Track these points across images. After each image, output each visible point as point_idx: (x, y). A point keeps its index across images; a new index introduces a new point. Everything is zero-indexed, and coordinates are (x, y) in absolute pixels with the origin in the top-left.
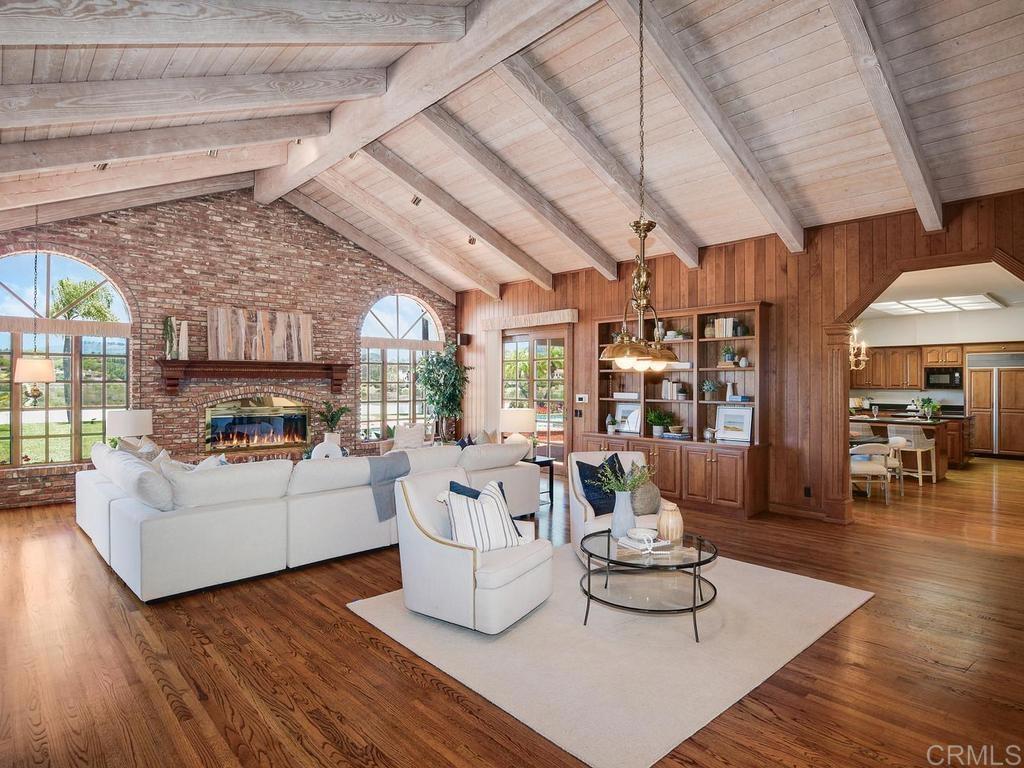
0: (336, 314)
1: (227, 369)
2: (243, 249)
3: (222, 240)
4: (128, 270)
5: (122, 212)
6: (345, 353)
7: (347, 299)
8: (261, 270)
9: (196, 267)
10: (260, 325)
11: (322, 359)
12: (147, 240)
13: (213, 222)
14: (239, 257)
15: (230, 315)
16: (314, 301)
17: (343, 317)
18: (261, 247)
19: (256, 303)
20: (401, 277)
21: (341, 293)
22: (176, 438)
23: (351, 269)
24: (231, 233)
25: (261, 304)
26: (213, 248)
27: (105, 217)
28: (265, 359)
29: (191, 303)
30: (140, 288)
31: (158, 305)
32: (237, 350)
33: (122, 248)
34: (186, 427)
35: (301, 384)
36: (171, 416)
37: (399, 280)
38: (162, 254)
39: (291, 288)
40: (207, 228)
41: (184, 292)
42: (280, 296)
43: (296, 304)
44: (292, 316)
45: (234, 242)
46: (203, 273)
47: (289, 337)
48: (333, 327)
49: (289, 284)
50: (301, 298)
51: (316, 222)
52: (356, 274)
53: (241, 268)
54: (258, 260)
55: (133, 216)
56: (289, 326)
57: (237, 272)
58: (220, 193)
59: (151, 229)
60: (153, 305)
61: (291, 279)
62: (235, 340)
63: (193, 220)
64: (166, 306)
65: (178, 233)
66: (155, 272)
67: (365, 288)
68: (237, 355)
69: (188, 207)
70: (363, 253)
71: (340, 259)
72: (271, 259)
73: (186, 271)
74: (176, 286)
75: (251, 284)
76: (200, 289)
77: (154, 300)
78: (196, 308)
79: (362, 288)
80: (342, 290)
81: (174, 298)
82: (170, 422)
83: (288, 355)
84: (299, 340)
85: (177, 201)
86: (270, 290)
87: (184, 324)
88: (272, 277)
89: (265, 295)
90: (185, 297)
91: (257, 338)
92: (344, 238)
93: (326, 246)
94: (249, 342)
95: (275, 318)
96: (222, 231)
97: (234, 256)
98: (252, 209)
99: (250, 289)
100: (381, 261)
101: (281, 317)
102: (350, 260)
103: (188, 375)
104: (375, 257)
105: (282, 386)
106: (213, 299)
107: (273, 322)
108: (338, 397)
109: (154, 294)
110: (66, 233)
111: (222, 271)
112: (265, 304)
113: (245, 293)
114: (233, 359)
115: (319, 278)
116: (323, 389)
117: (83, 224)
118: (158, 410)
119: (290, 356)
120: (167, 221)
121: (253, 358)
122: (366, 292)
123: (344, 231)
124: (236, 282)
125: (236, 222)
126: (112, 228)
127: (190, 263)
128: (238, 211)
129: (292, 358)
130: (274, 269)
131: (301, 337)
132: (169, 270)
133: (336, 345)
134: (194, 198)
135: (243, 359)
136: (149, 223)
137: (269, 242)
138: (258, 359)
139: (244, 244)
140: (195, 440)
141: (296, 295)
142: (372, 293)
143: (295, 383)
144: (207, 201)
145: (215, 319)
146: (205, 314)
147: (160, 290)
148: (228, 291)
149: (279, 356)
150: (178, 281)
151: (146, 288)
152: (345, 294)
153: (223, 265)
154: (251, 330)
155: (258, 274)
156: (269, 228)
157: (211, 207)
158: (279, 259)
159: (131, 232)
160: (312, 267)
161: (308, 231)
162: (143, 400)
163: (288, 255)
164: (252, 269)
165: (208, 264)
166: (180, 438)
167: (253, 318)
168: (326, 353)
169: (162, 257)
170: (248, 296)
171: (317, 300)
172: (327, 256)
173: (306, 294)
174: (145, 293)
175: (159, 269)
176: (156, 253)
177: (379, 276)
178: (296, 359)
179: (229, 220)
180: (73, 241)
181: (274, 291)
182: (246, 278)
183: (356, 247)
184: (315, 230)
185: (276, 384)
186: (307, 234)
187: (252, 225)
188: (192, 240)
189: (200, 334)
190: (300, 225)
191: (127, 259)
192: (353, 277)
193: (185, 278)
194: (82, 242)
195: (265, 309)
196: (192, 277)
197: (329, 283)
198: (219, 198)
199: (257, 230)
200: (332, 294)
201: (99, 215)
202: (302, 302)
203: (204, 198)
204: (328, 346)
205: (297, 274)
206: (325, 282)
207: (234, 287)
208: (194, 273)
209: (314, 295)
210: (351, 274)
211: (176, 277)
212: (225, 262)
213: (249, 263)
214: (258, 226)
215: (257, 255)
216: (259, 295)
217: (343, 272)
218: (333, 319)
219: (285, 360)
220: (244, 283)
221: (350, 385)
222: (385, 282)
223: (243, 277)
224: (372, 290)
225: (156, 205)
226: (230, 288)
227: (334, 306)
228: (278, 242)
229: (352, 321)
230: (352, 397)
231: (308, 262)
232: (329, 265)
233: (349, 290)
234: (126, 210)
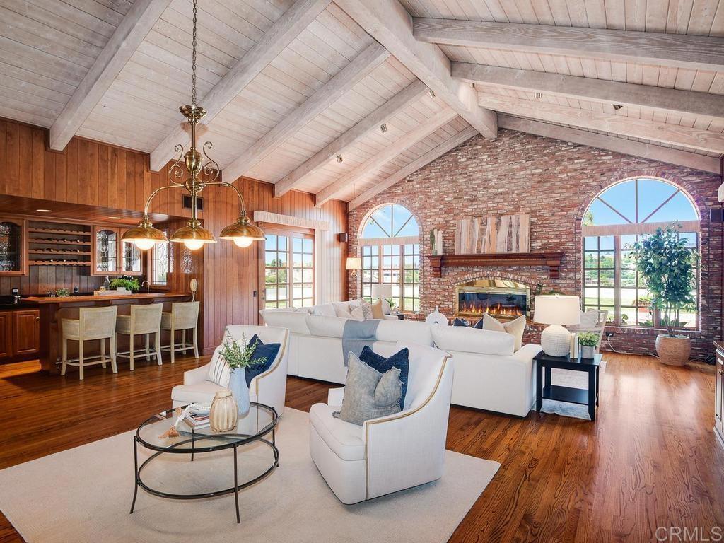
0: (555, 210)
1: (467, 261)
2: (479, 175)
3: (466, 173)
4: (418, 205)
5: (415, 173)
6: (565, 243)
7: (567, 195)
8: (492, 187)
9: (451, 195)
10: (489, 228)
11: (542, 249)
12: (426, 185)
13: (460, 163)
14: (477, 182)
15: (469, 223)
16: (533, 202)
17: (563, 211)
18: (492, 170)
19: (489, 212)
20: (631, 160)
21: (560, 191)
23: (570, 167)
24: (472, 166)
25: (492, 212)
26: (461, 181)
27: (408, 178)
28: (491, 252)
29: (449, 219)
30: (423, 214)
31: (432, 223)
32: (472, 247)
33: (415, 193)
34: (446, 297)
35: (524, 271)
36: (438, 290)
37: (628, 164)
38: (434, 192)
39: (514, 196)
40: (457, 168)
41: (445, 213)
42: (506, 204)
43: (519, 207)
44: (513, 217)
45: (473, 172)
46: (455, 198)
47: (510, 234)
48: (552, 222)
49: (513, 193)
50: (523, 202)
51: (536, 137)
52: (576, 170)
53: (478, 189)
54: (489, 180)
55: (420, 174)
56: (511, 226)
57: (476, 193)
58: (465, 142)
59: (428, 179)
60: (430, 224)
61: (514, 189)
62: (471, 240)
63: (449, 166)
64: (436, 223)
65: (442, 177)
66: (430, 204)
67: (586, 181)
68: (472, 250)
69: (447, 158)
70: (583, 150)
71: (559, 162)
72: (499, 177)
73: (446, 199)
74: (441, 210)
75: (485, 199)
76: (453, 209)
77: (430, 220)
78: (451, 222)
79: (582, 181)
80: (560, 188)
81: (440, 217)
82: (438, 293)
83: (508, 248)
84: (517, 236)
85: (441, 157)
86: (499, 200)
87: (440, 232)
88: (500, 190)
89: (494, 205)
90: (446, 215)
91: (486, 237)
92: (563, 142)
93: (545, 155)
94: (480, 240)
95: (500, 221)
96: (466, 167)
97: (474, 182)
98: (485, 146)
99: (484, 202)
100: (603, 150)
101: (504, 220)
102: (570, 159)
103: (446, 265)
104: (597, 149)
105: (508, 272)
106: (461, 214)
107: (498, 224)
108: (557, 281)
109: (430, 216)
110: (393, 192)
111: (466, 194)
112: (496, 212)
113: (482, 206)
114: (469, 253)
115: (539, 182)
116: (543, 274)
117: (399, 186)
118: (432, 286)
119: (509, 248)
120: (436, 171)
121: (482, 252)
122: (587, 185)
123: (561, 135)
124: (475, 200)
125: (475, 158)
126: (411, 183)
127: (447, 194)
128: (476, 150)
129: (511, 250)
130: (501, 184)
131: (520, 233)
132: (437, 201)
133: (556, 236)
134: (450, 151)
135: (475, 252)
136: (427, 175)
137: (497, 165)
138: (486, 252)
139: (480, 171)
140: (451, 306)
141: (520, 200)
142: (595, 184)
143: (517, 270)
144: (456, 151)
145: (460, 226)
146: (454, 225)
147: (433, 214)
148: (470, 207)
149: (501, 249)
150: (442, 206)
151: (426, 214)
152: (564, 191)
153: (467, 190)
154: (482, 232)
155: (490, 191)
156: (497, 155)
157: (460, 154)
158: (505, 175)
159: (418, 183)
160: (533, 175)
161: (529, 146)
162: (425, 280)
163: (512, 170)
164: (485, 188)
165: (458, 191)
166: (444, 304)
167: (484, 224)
168: (545, 244)
169: (434, 194)
170: (483, 208)
171: (537, 201)
172: (546, 162)
173: (527, 198)
174: (426, 217)
175: (432, 201)
176: (431, 192)
177: (603, 166)
178: (514, 251)
179: (470, 158)
180: (396, 196)
181: (502, 200)
182: (481, 196)
183: (575, 145)
184: (534, 144)
185: (504, 271)
186: (528, 149)
187: (486, 156)
188: (449, 179)
189: (450, 237)
190: (522, 144)
191: (418, 199)
192: (573, 174)
193: (445, 204)
194: (399, 195)
195: (494, 215)
196: (449, 202)
197: (549, 184)
198: (464, 146)
199: (489, 159)
200: (551, 193)
201: (405, 179)
202: (522, 205)
203: (455, 150)
204: (547, 238)
205: (520, 184)
206: (544, 184)
207: (474, 203)
208: (450, 199)
209: (534, 198)
210: (570, 172)
211: (441, 204)
212: (468, 188)
213: (484, 184)
214: (489, 156)
215: (489, 177)
216: (490, 205)
217: (562, 172)
218: (553, 214)
219: (505, 251)
220: (481, 199)
221: (570, 271)
222: (609, 170)
223: (479, 196)
224: (594, 181)
225: (430, 163)
226: (472, 205)
227: (553, 203)
228: (505, 163)
229: (572, 213)
230: (573, 282)
231: (529, 172)
232: (547, 169)
233: (568, 186)
234: (417, 171)
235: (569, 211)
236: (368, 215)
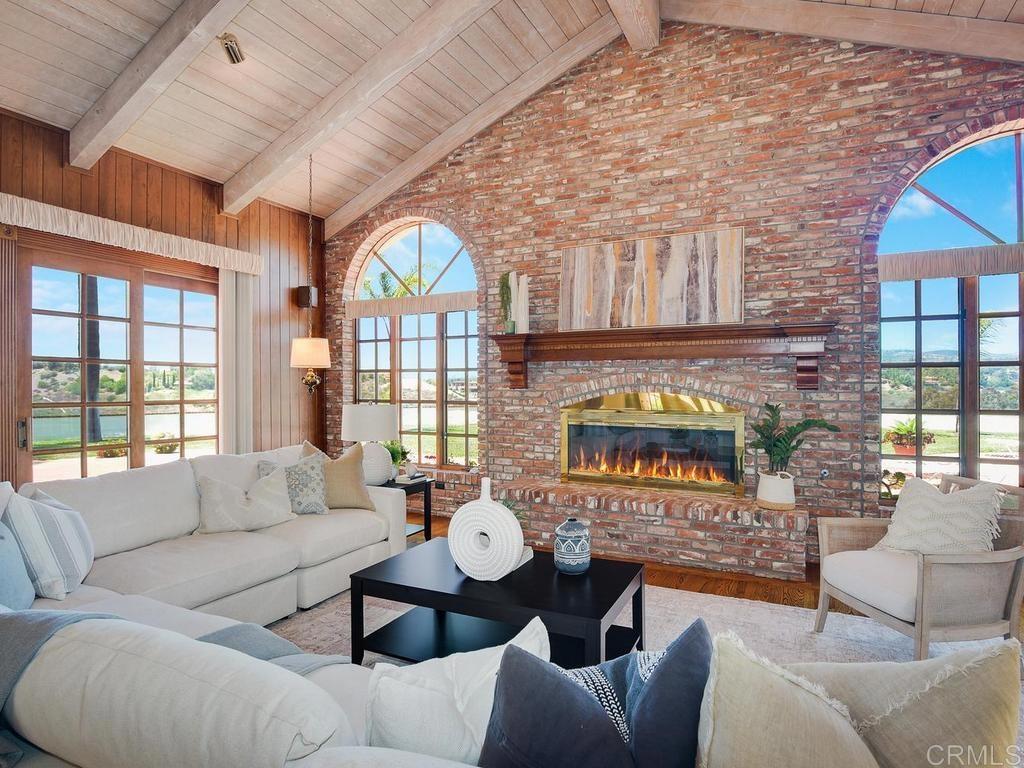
0: (809, 216)
1: (586, 346)
2: (617, 140)
3: (585, 137)
4: (473, 219)
5: (467, 145)
6: (834, 298)
7: (838, 175)
8: (646, 167)
9: (549, 191)
10: (640, 264)
11: (774, 314)
13: (572, 113)
14: (610, 156)
15: (593, 255)
16: (752, 198)
17: (827, 216)
18: (646, 126)
19: (641, 228)
20: (1014, 76)
21: (820, 166)
22: (527, 450)
23: (846, 104)
24: (599, 120)
25: (648, 227)
26: (573, 155)
27: (451, 158)
28: (646, 324)
29: (545, 247)
30: (486, 240)
31: (505, 260)
32: (599, 311)
33: (468, 191)
34: (539, 435)
35: (726, 370)
36: (521, 417)
37: (1006, 86)
38: (510, 186)
39: (703, 184)
40: (563, 126)
41: (537, 234)
42: (682, 205)
43: (714, 211)
44: (701, 236)
45: (602, 133)
46: (559, 198)
47: (693, 279)
48: (800, 245)
49: (699, 177)
50: (724, 199)
51: (756, 35)
52: (861, 111)
53: (613, 173)
54: (642, 150)
55: (478, 145)
56: (695, 258)
57: (607, 182)
58: (580, 64)
59: (497, 156)
60: (500, 261)
61: (702, 167)
62: (597, 295)
63: (545, 122)
64: (514, 259)
65: (527, 149)
66: (502, 215)
67: (890, 137)
68: (599, 320)
69: (540, 103)
70: (879, 57)
71: (816, 93)
72: (665, 141)
73: (538, 202)
74: (526, 227)
75: (631, 196)
76: (553, 224)
77: (500, 253)
78: (550, 255)
79: (880, 139)
81: (524, 245)
82: (520, 426)
83: (689, 312)
84: (712, 282)
85: (526, 103)
86: (664, 198)
87: (524, 279)
88: (668, 173)
89: (653, 210)
90: (536, 240)
91: (634, 289)
92: (827, 42)
93: (781, 78)
94: (620, 297)
95: (668, 246)
96: (584, 123)
97: (603, 157)
98: (629, 68)
99: (630, 204)
100: (937, 56)
101: (679, 245)
102: (845, 85)
103: (538, 356)
104: (920, 54)
105: (689, 373)
106: (574, 236)
107: (663, 255)
108: (814, 396)
109: (501, 245)
110: (418, 193)
111: (586, 187)
112: (656, 226)
113: (621, 215)
114: (593, 328)
115: (765, 147)
116: (779, 378)
117: (432, 176)
118: (507, 408)
119: (692, 314)
120: (514, 136)
121: (625, 324)
122: (892, 146)
123: (821, 25)
124: (605, 200)
125: (605, 99)
126: (458, 169)
127: (540, 188)
128: (609, 79)
129: (697, 317)
130: (671, 158)
131: (718, 275)
132: (517, 206)
133: (811, 281)
134: (547, 88)
135: (607, 326)
136: (495, 148)
137: (659, 112)
138: (634, 325)
139: (618, 130)
140: (550, 457)
141: (716, 193)
142: (913, 144)
143: (711, 369)
144: (563, 84)
145: (571, 264)
146: (558, 261)
147: (507, 237)
148: (595, 217)
149: (671, 316)
150: (528, 219)
151: (492, 239)
152: (832, 165)
153: (588, 177)
154: (624, 276)
155: (642, 176)
156: (660, 87)
157: (570, 92)
158: (679, 136)
159: (475, 168)
160: (748, 130)
161: (738, 61)
162: (490, 394)
163: (697, 123)
164: (631, 169)
165: (565, 182)
166: (533, 451)
167: (629, 255)
168: (782, 303)
169: (509, 190)
170: (625, 219)
171: (760, 195)
172: (783, 96)
173: (736, 189)
174: (492, 245)
175: (505, 208)
176: (502, 186)
177: (935, 96)
178: (704, 320)
179: (595, 101)
180: (424, 200)
181: (672, 198)
182: (620, 189)
183: (861, 47)
185: (678, 370)
186: (736, 68)
187: (632, 93)
188: (543, 153)
189: (546, 291)
190: (722, 55)
191: (473, 204)
192: (855, 121)
193: (537, 213)
194: (432, 197)
195: (652, 233)
196: (546, 208)
197: (790, 152)
198: (580, 72)
199: (639, 99)
200: (799, 172)
201: (445, 159)
202: (727, 207)
203: (559, 83)
204: (788, 287)
205: (716, 154)
206: (779, 151)
207: (604, 207)
208: (547, 201)
209: (752, 186)
210: (846, 117)
211: (526, 213)
212: (590, 171)
213: (628, 161)
214: (641, 92)
215: (641, 143)
216: (643, 211)
217: (826, 118)
218: (802, 227)
219: (682, 322)
220: (620, 197)
221: (846, 370)
222: (953, 106)
223: (617, 188)
224: (913, 135)
225: (500, 120)
226: (598, 211)
227: (802, 200)
228: (679, 105)
229: (854, 222)
230: (856, 397)
231: (739, 124)
232: (787, 114)
233: (842, 153)
234: (471, 141)
235: (844, 215)
236: (365, 247)
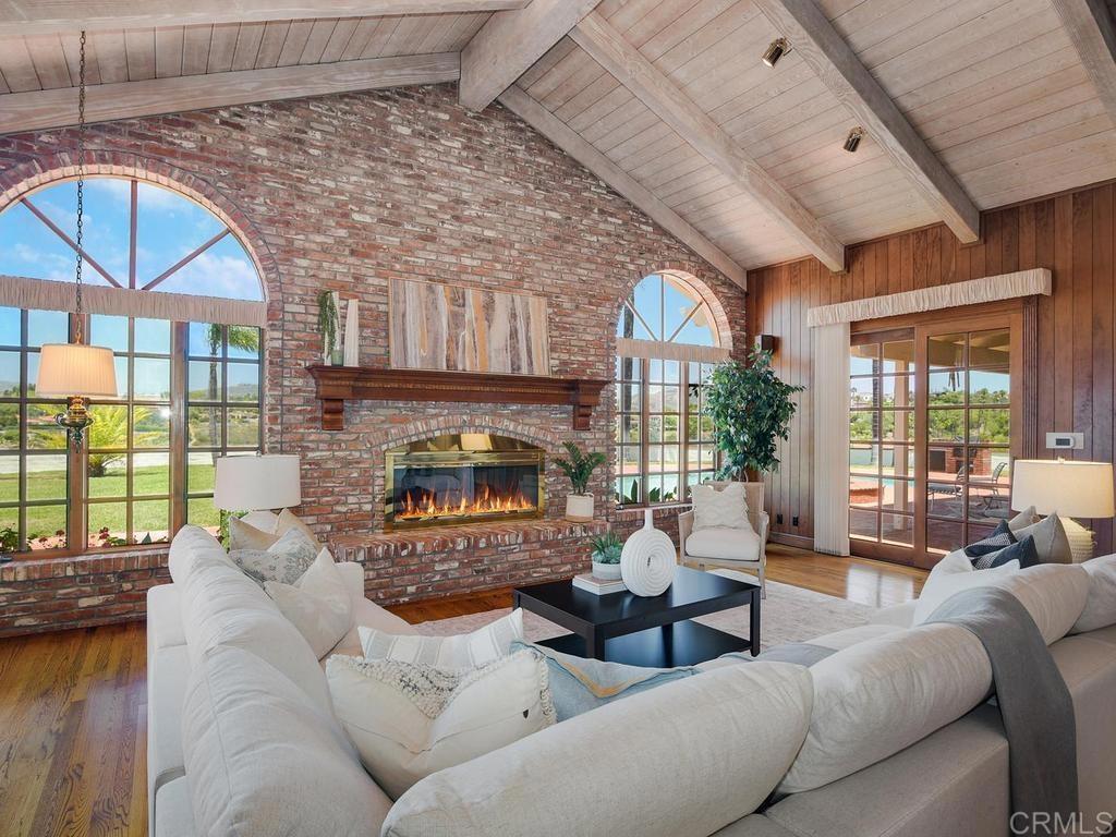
0: (581, 300)
1: (419, 386)
2: (443, 183)
3: (411, 167)
4: (263, 209)
5: (253, 109)
6: (594, 364)
7: (597, 275)
8: (469, 220)
9: (372, 209)
10: (470, 313)
11: (561, 372)
12: (294, 158)
13: (397, 135)
14: (437, 197)
15: (424, 293)
16: (548, 276)
17: (590, 303)
18: (470, 182)
19: (464, 277)
20: (672, 243)
21: (588, 265)
22: (337, 503)
23: (602, 226)
24: (425, 156)
25: (471, 277)
26: (397, 180)
27: (225, 114)
28: (478, 370)
29: (363, 271)
30: (282, 242)
31: (311, 273)
32: (434, 352)
33: (253, 170)
34: (354, 484)
35: (529, 414)
36: (330, 465)
37: (669, 248)
38: (318, 185)
39: (514, 253)
40: (387, 144)
41: (353, 253)
42: (499, 266)
43: (522, 279)
44: (518, 299)
45: (430, 171)
46: (381, 220)
47: (514, 334)
48: (576, 321)
49: (512, 246)
50: (530, 271)
51: (552, 146)
52: (609, 234)
53: (440, 215)
54: (465, 203)
55: (272, 117)
56: (514, 316)
57: (433, 222)
58: (408, 88)
59: (300, 142)
60: (302, 272)
61: (514, 237)
62: (432, 335)
63: (366, 130)
64: (324, 275)
65: (342, 151)
66: (304, 216)
67: (622, 258)
68: (435, 359)
69: (359, 107)
70: (618, 201)
71: (587, 210)
72: (486, 203)
73: (356, 217)
74: (340, 241)
75: (456, 244)
76: (377, 247)
77: (304, 262)
78: (370, 281)
79: (617, 258)
80: (588, 260)
81: (336, 261)
82: (328, 474)
83: (512, 363)
84: (528, 339)
85: (342, 96)
86: (484, 255)
87: (353, 304)
88: (489, 233)
89: (475, 263)
90: (351, 260)
91: (466, 335)
92: (592, 175)
93: (567, 188)
94: (453, 340)
95: (492, 301)
96: (410, 152)
97: (430, 195)
98: (457, 118)
99: (454, 251)
100: (644, 215)
101: (501, 299)
102: (602, 212)
103: (359, 394)
104: (636, 209)
105: (501, 415)
106: (398, 266)
107: (489, 307)
108: (584, 435)
109: (304, 253)
110: (159, 139)
111: (411, 219)
112: (477, 278)
114: (429, 368)
115: (557, 238)
116: (561, 421)
117: (188, 125)
118: (310, 455)
119: (515, 366)
120: (326, 128)
121: (460, 367)
122: (623, 265)
123: (591, 162)
124: (432, 239)
125: (432, 138)
126: (236, 134)
127: (361, 203)
128: (435, 119)
129: (519, 368)
130: (489, 220)
131: (532, 334)
132: (328, 213)
133: (581, 349)
134: (368, 93)
135: (443, 367)
136: (297, 130)
137: (481, 174)
138: (468, 369)
139: (444, 175)
140: (368, 507)
141: (523, 265)
142: (631, 267)
143: (519, 413)
144: (386, 98)
145: (402, 299)
146: (384, 291)
147: (314, 246)
148: (421, 254)
149: (499, 366)
150: (342, 233)
151: (290, 242)
152: (593, 267)
153: (413, 209)
154: (456, 320)
155: (466, 227)
156: (482, 152)
157: (394, 110)
158: (497, 203)
159: (268, 143)
160: (546, 219)
161: (540, 160)
162: (287, 437)
163: (509, 197)
164: (456, 218)
165: (389, 205)
166: (345, 503)
167: (458, 300)
168: (566, 363)
169: (317, 190)
170: (450, 264)
171: (553, 275)
172: (567, 203)
173: (537, 264)
174: (290, 252)
175: (311, 210)
176: (307, 183)
177: (642, 240)
178: (524, 372)
179: (421, 134)
180: (172, 154)
181: (490, 256)
182: (447, 233)
183: (610, 190)
184: (551, 159)
185: (494, 413)
186: (539, 165)
187: (457, 144)
188: (365, 165)
189: (376, 324)
190: (528, 149)
191: (262, 189)
192: (605, 240)
193: (353, 228)
194: (187, 156)
195: (476, 285)
196: (365, 227)
197: (571, 248)
198: (406, 96)
199: (464, 154)
200: (576, 265)
201: (215, 111)
202: (529, 276)
203: (383, 95)
204: (569, 352)
205: (524, 231)
206: (565, 245)
207: (430, 246)
208: (368, 219)
209: (548, 267)
210: (602, 235)
211: (339, 225)
212: (416, 204)
213: (452, 208)
214: (465, 147)
215: (465, 195)
216: (467, 262)
217: (592, 231)
218: (577, 307)
219: (508, 371)
220: (447, 241)
221: (600, 416)
222: (650, 251)
223: (441, 231)
224: (632, 262)
225: (307, 100)
226: (424, 249)
227: (578, 286)
228: (496, 175)
229: (604, 310)
230: (604, 435)
231: (539, 212)
232: (570, 218)
233: (599, 260)
234: (259, 105)
235: (598, 305)
